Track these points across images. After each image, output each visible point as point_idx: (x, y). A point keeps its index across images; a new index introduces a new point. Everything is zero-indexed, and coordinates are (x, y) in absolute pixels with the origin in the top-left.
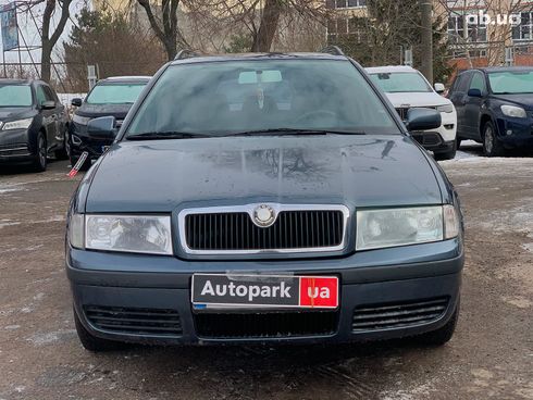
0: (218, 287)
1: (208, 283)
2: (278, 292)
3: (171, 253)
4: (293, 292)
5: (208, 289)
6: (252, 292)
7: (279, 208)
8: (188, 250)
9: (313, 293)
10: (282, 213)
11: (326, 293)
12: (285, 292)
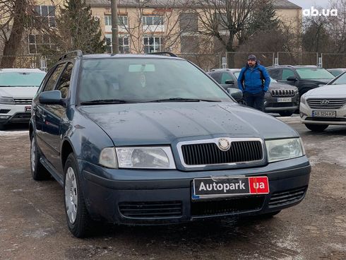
0: (207, 185)
1: (202, 184)
2: (239, 186)
3: (175, 168)
4: (246, 186)
5: (202, 187)
6: (226, 187)
7: (231, 140)
8: (185, 166)
9: (256, 186)
10: (232, 143)
11: (262, 186)
12: (242, 186)
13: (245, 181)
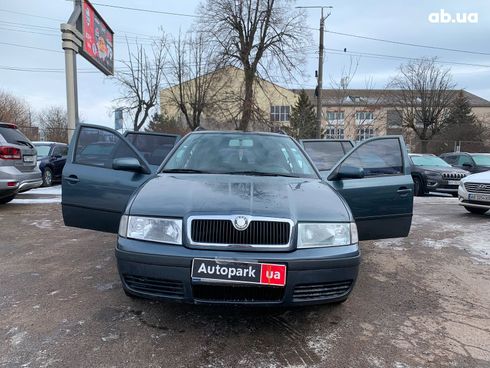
0: (209, 267)
1: (203, 265)
2: (248, 273)
3: (181, 243)
4: (257, 273)
5: (202, 269)
6: (231, 272)
7: (250, 219)
8: (192, 242)
9: (270, 275)
10: (252, 222)
11: (278, 276)
12: (252, 273)
13: (256, 268)
